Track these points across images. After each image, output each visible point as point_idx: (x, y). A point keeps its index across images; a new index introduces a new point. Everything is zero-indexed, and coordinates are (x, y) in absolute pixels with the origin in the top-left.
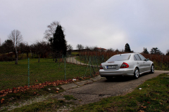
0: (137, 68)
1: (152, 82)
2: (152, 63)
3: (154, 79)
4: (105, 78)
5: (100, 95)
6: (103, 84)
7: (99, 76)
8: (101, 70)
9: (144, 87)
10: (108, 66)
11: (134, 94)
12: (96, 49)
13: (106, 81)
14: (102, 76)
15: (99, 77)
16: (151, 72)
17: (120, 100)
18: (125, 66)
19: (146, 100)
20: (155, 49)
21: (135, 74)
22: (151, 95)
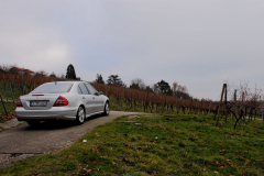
0: (82, 106)
1: (104, 130)
2: (106, 98)
3: (108, 124)
4: (26, 124)
5: (14, 155)
6: (22, 134)
7: (16, 120)
8: (19, 109)
9: (91, 137)
10: (31, 102)
11: (74, 150)
12: (14, 70)
13: (28, 129)
14: (20, 119)
15: (15, 122)
16: (105, 114)
17: (49, 162)
18: (62, 102)
19: (92, 160)
20: (115, 77)
21: (78, 116)
22: (101, 150)
